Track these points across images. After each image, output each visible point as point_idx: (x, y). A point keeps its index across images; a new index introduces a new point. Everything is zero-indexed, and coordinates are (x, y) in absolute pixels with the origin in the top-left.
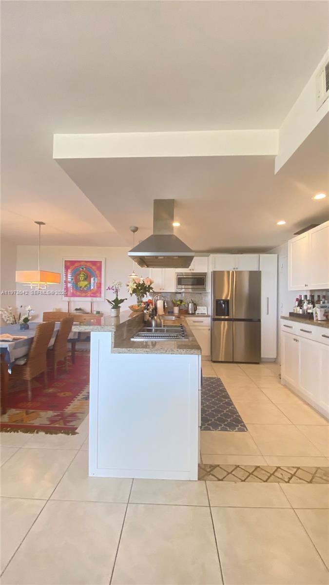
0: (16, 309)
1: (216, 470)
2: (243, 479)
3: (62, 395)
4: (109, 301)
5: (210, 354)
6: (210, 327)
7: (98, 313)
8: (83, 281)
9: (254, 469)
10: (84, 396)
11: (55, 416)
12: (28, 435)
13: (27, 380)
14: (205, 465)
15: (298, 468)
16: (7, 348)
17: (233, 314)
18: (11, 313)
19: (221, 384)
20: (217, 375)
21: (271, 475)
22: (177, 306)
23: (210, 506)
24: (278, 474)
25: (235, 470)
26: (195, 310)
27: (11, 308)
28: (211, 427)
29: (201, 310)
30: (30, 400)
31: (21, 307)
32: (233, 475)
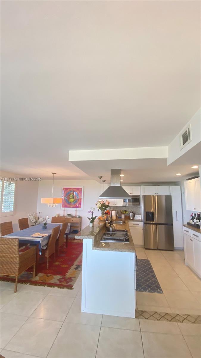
0: (37, 214)
1: (144, 313)
2: (158, 319)
3: (63, 266)
4: (88, 218)
5: (143, 244)
6: (143, 228)
7: (80, 217)
8: (72, 199)
9: (164, 314)
10: (75, 268)
11: (61, 278)
12: (50, 288)
13: (47, 258)
14: (139, 310)
15: (189, 315)
16: (40, 242)
17: (156, 220)
18: (34, 217)
19: (150, 264)
20: (147, 258)
21: (173, 318)
22: (124, 214)
23: (141, 331)
24: (177, 318)
25: (155, 314)
26: (134, 216)
27: (34, 214)
28: (143, 290)
29: (137, 217)
30: (48, 268)
31: (40, 213)
32: (154, 317)
